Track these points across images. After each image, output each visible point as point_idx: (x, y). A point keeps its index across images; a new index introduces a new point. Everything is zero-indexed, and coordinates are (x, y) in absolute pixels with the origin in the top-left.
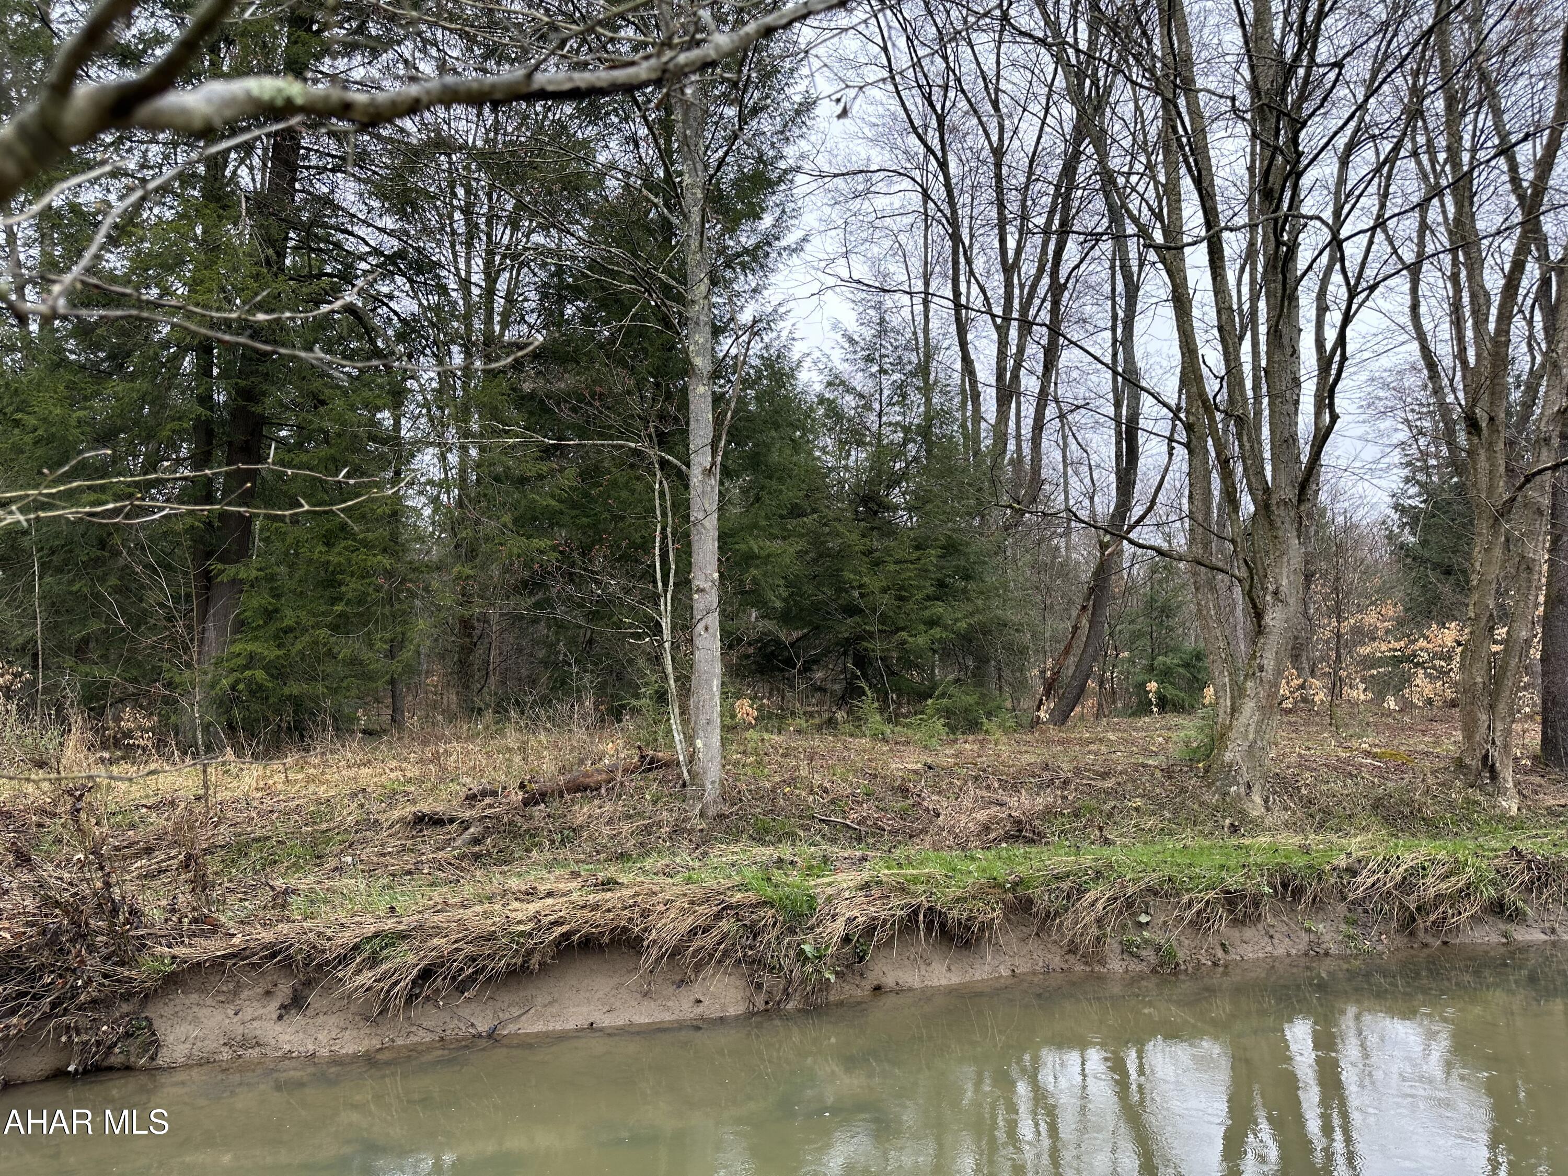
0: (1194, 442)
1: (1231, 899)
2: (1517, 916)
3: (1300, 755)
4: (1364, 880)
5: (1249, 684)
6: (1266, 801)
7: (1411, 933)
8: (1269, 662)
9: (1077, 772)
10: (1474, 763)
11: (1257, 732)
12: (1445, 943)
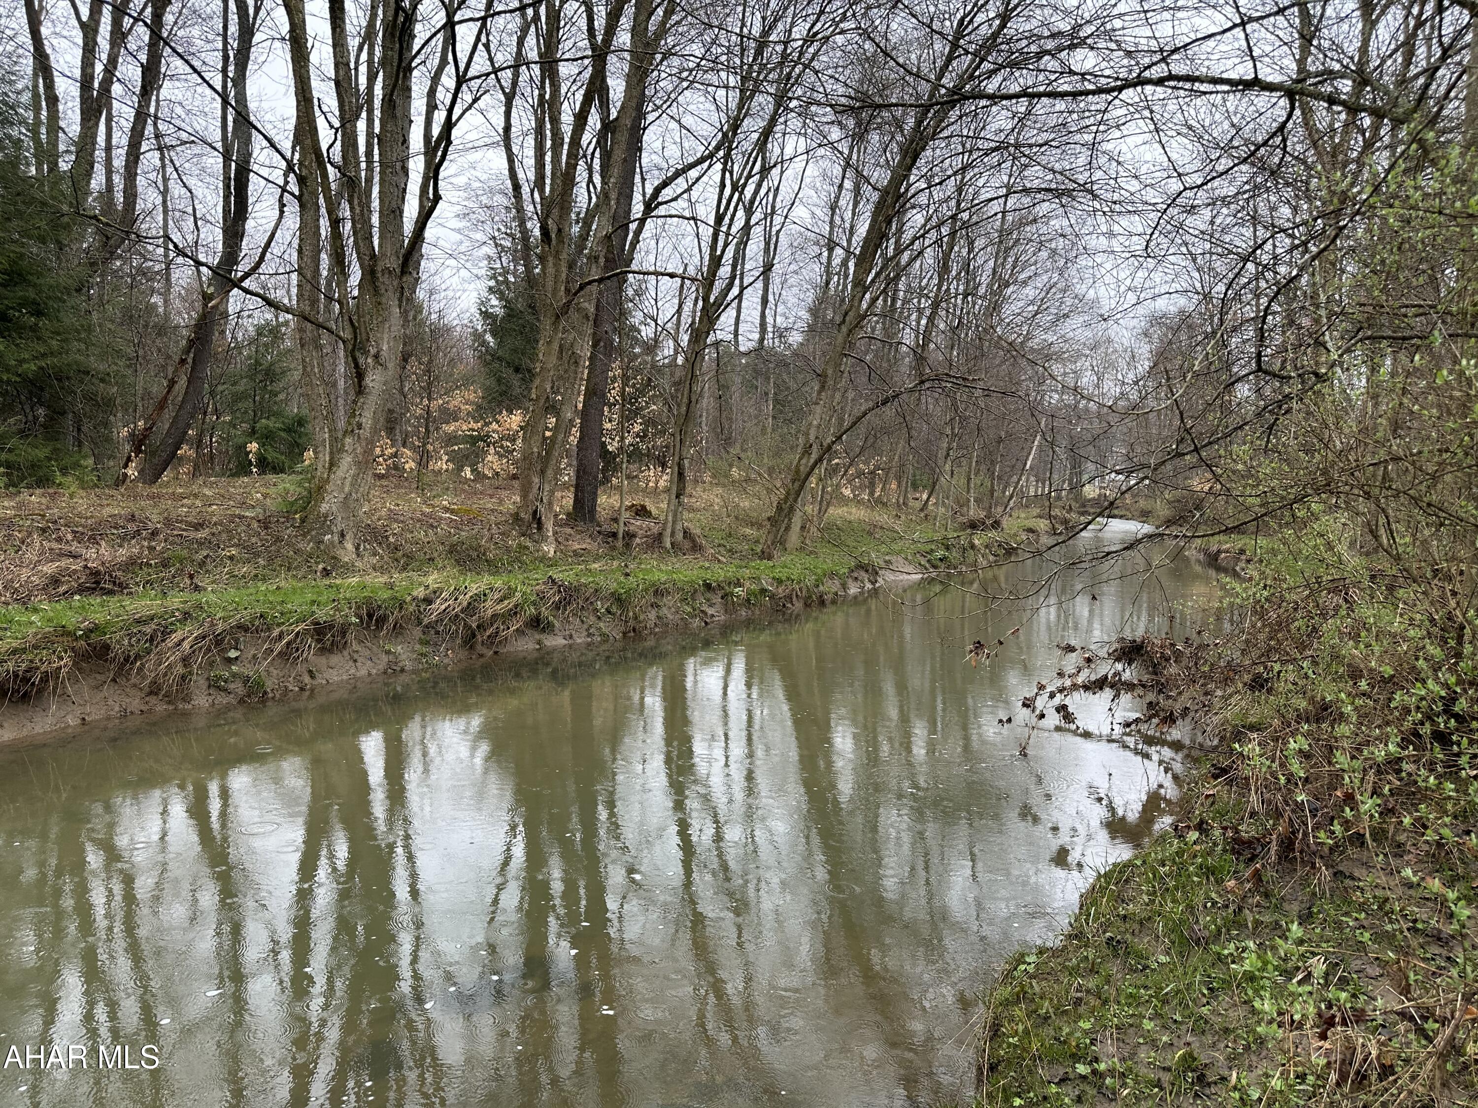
0: (306, 197)
1: (320, 630)
2: (548, 628)
3: (390, 510)
4: (438, 606)
5: (348, 440)
6: (357, 548)
7: (471, 647)
8: (367, 420)
9: (168, 522)
10: (526, 516)
11: (352, 485)
12: (496, 653)
